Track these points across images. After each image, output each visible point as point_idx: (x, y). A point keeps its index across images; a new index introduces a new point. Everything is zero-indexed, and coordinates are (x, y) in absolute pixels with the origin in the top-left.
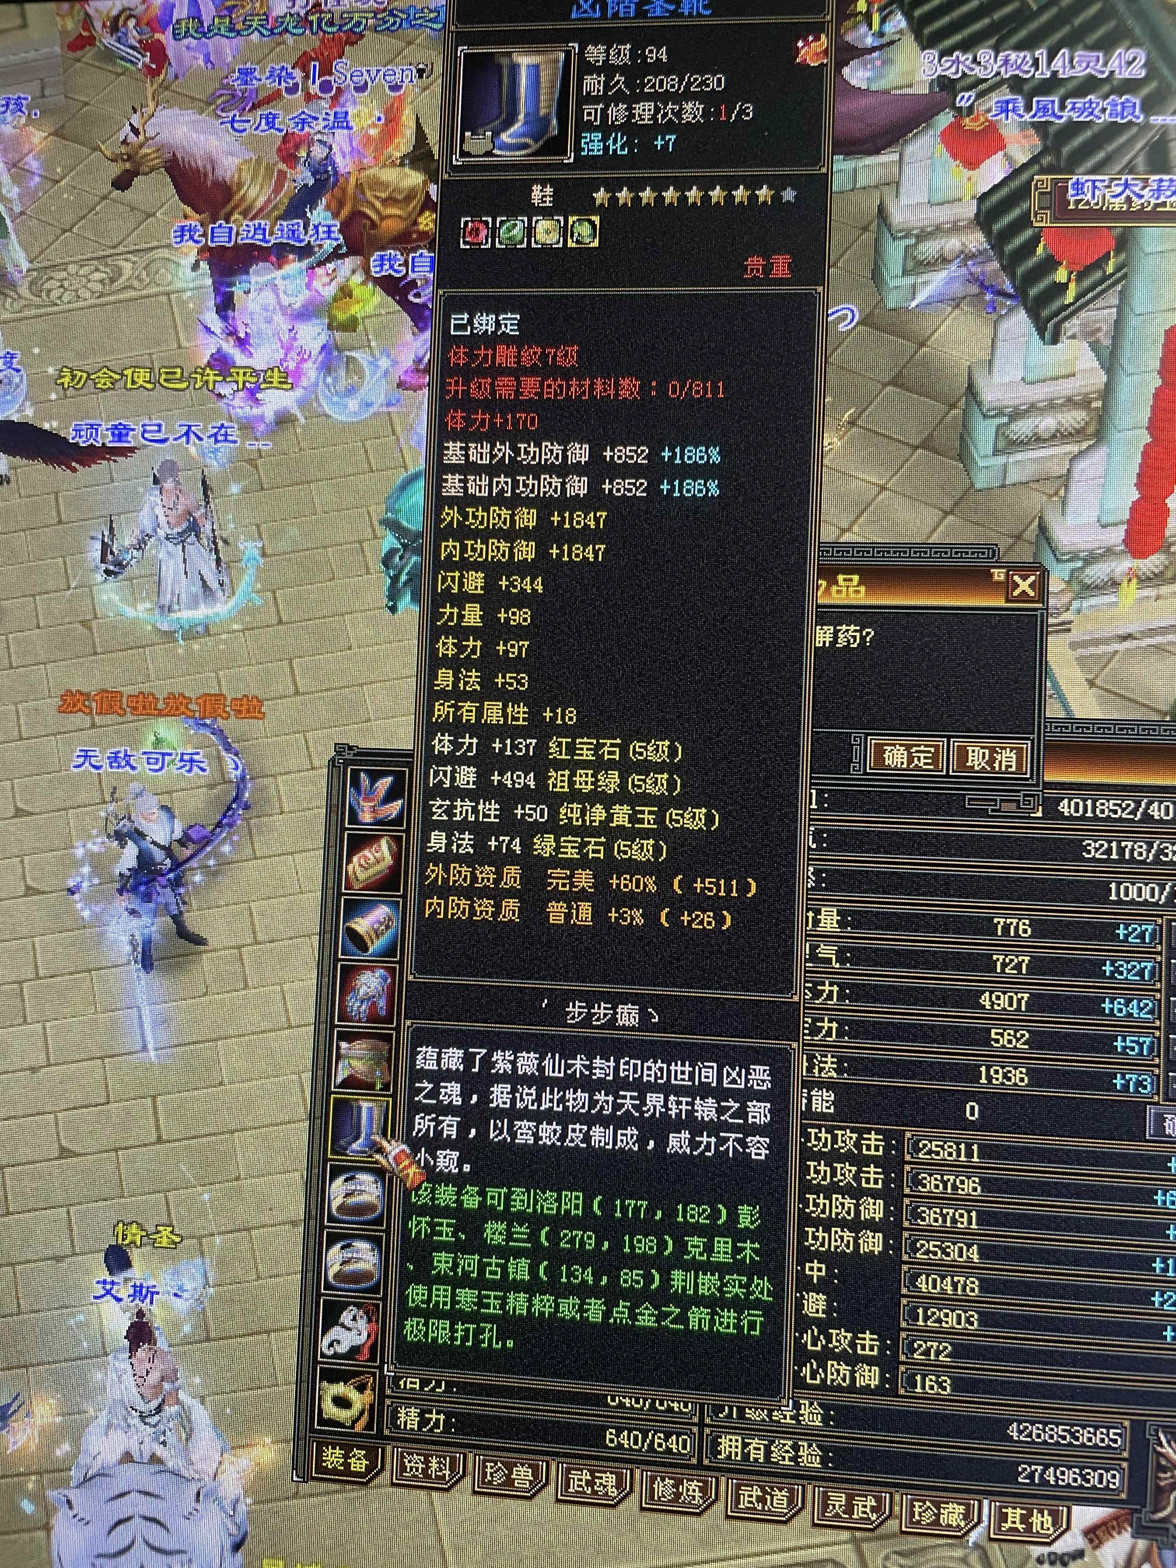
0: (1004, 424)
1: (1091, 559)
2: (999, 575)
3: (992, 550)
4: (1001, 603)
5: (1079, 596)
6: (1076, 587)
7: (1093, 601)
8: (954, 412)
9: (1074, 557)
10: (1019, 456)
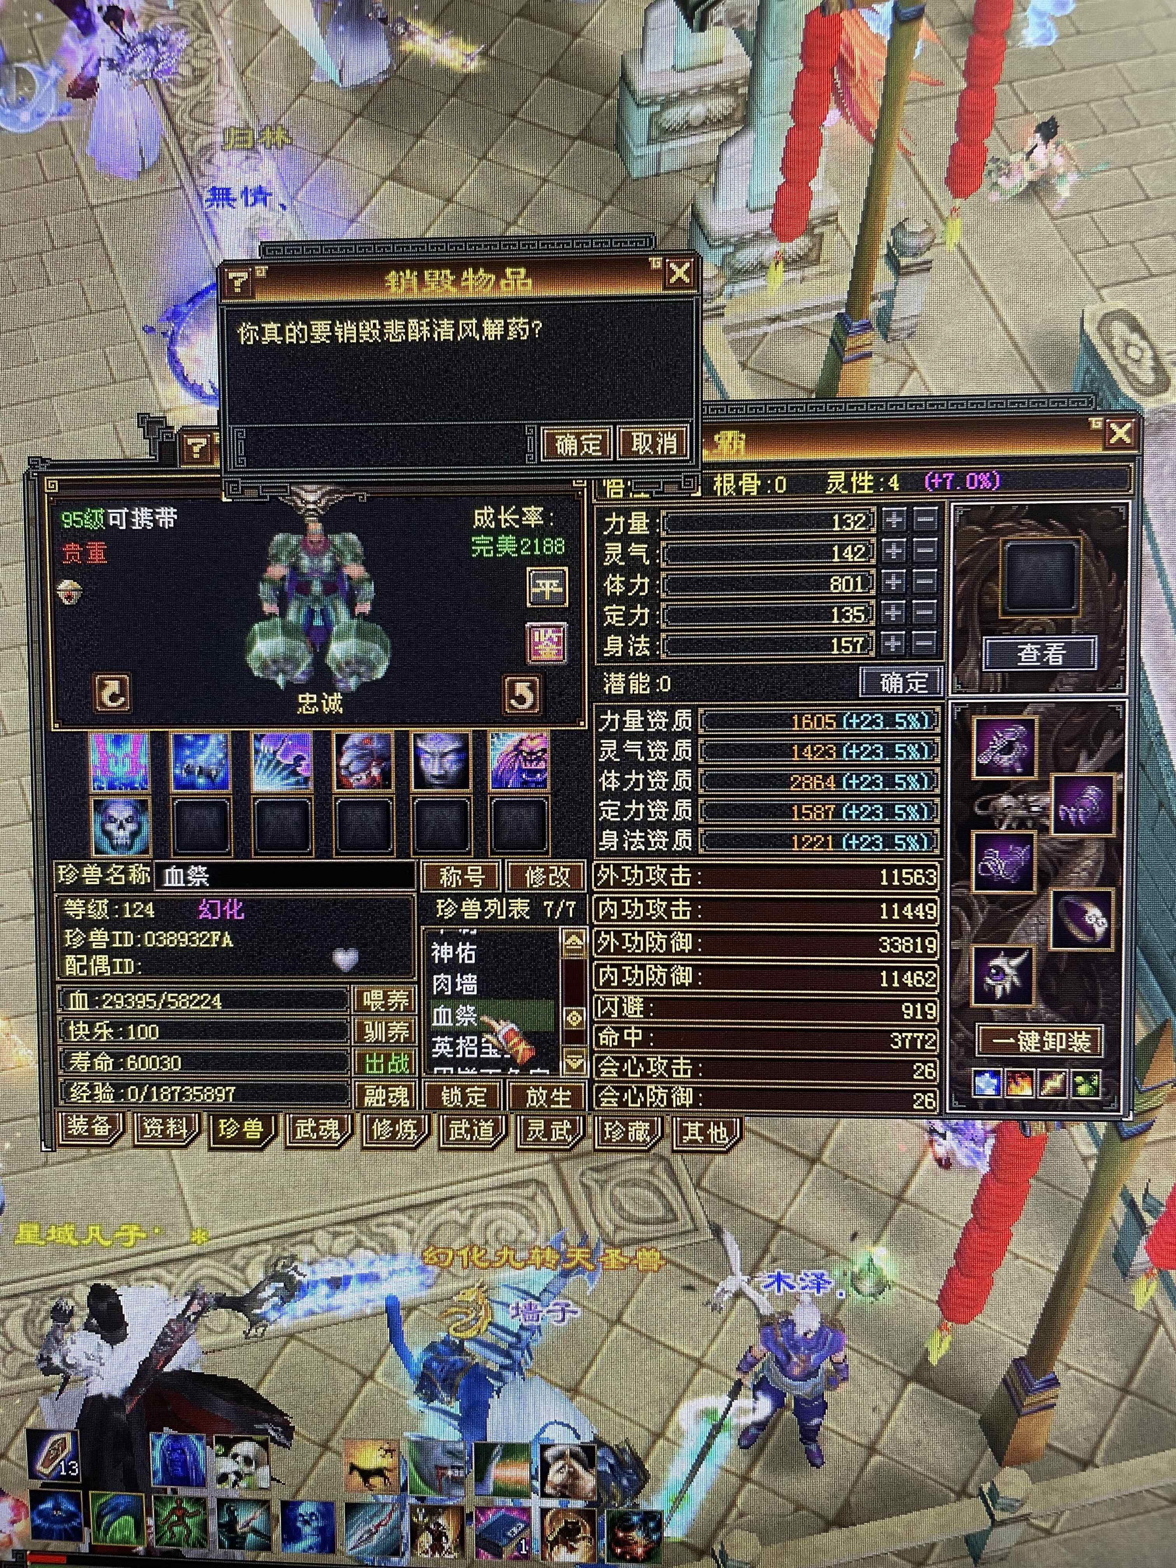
0: (657, 113)
1: (741, 243)
2: (656, 263)
3: (649, 238)
4: (658, 290)
5: (731, 281)
6: (728, 273)
7: (744, 285)
8: (609, 102)
9: (726, 243)
10: (671, 145)
